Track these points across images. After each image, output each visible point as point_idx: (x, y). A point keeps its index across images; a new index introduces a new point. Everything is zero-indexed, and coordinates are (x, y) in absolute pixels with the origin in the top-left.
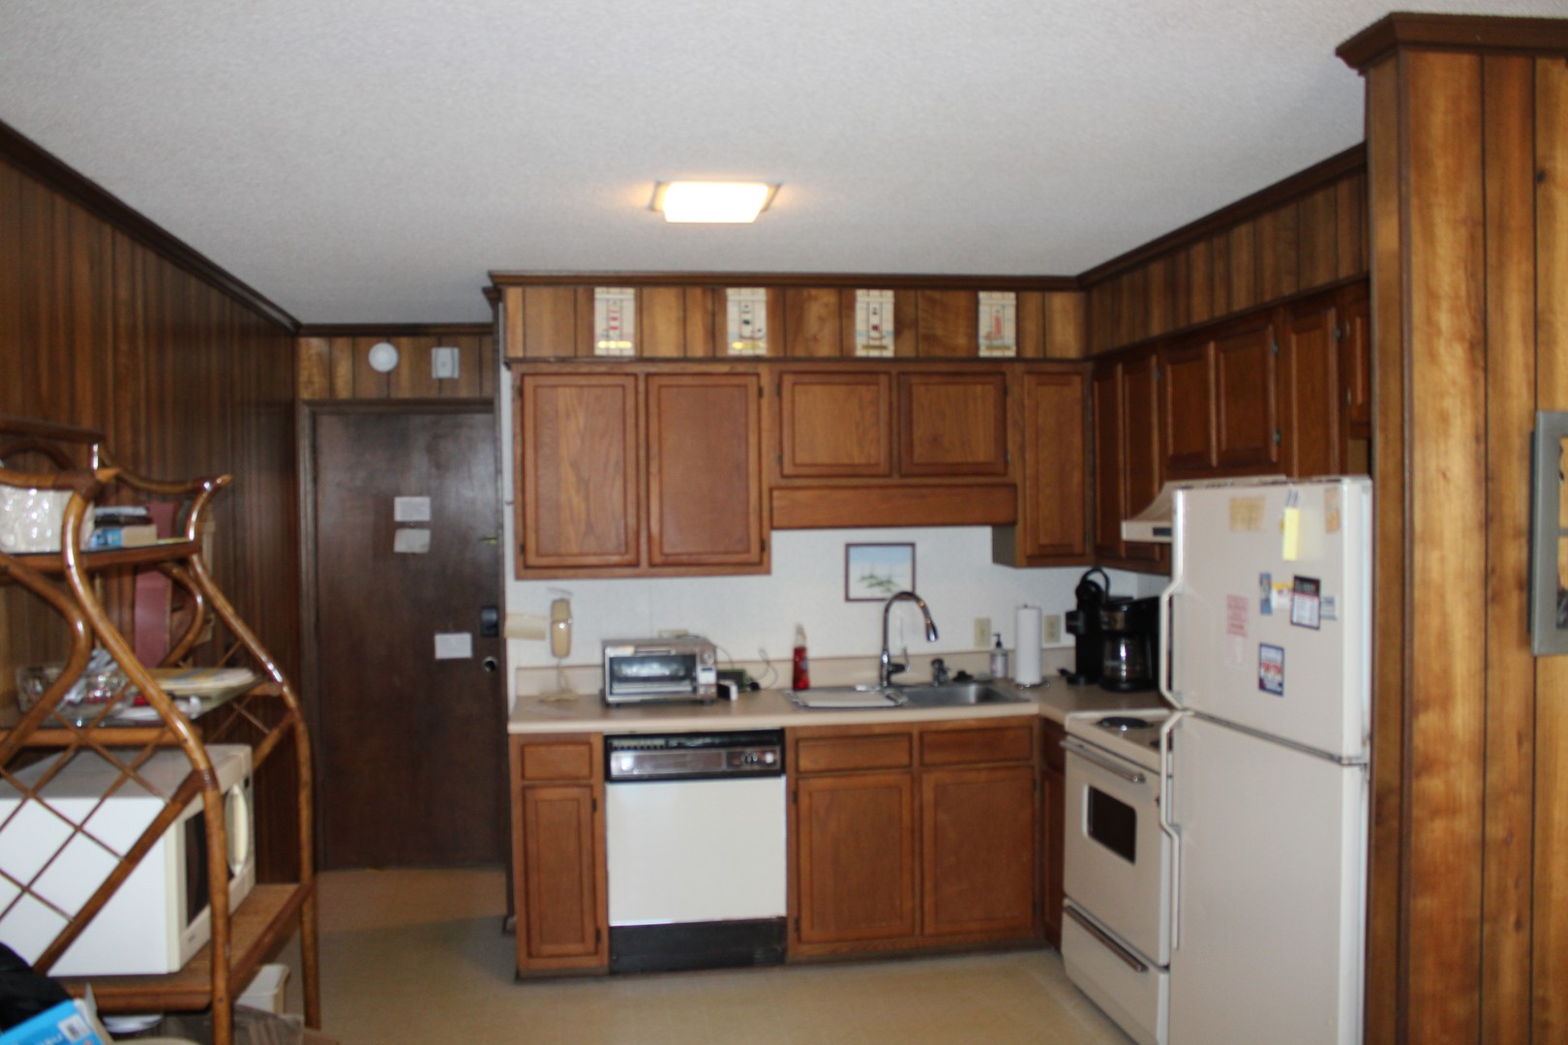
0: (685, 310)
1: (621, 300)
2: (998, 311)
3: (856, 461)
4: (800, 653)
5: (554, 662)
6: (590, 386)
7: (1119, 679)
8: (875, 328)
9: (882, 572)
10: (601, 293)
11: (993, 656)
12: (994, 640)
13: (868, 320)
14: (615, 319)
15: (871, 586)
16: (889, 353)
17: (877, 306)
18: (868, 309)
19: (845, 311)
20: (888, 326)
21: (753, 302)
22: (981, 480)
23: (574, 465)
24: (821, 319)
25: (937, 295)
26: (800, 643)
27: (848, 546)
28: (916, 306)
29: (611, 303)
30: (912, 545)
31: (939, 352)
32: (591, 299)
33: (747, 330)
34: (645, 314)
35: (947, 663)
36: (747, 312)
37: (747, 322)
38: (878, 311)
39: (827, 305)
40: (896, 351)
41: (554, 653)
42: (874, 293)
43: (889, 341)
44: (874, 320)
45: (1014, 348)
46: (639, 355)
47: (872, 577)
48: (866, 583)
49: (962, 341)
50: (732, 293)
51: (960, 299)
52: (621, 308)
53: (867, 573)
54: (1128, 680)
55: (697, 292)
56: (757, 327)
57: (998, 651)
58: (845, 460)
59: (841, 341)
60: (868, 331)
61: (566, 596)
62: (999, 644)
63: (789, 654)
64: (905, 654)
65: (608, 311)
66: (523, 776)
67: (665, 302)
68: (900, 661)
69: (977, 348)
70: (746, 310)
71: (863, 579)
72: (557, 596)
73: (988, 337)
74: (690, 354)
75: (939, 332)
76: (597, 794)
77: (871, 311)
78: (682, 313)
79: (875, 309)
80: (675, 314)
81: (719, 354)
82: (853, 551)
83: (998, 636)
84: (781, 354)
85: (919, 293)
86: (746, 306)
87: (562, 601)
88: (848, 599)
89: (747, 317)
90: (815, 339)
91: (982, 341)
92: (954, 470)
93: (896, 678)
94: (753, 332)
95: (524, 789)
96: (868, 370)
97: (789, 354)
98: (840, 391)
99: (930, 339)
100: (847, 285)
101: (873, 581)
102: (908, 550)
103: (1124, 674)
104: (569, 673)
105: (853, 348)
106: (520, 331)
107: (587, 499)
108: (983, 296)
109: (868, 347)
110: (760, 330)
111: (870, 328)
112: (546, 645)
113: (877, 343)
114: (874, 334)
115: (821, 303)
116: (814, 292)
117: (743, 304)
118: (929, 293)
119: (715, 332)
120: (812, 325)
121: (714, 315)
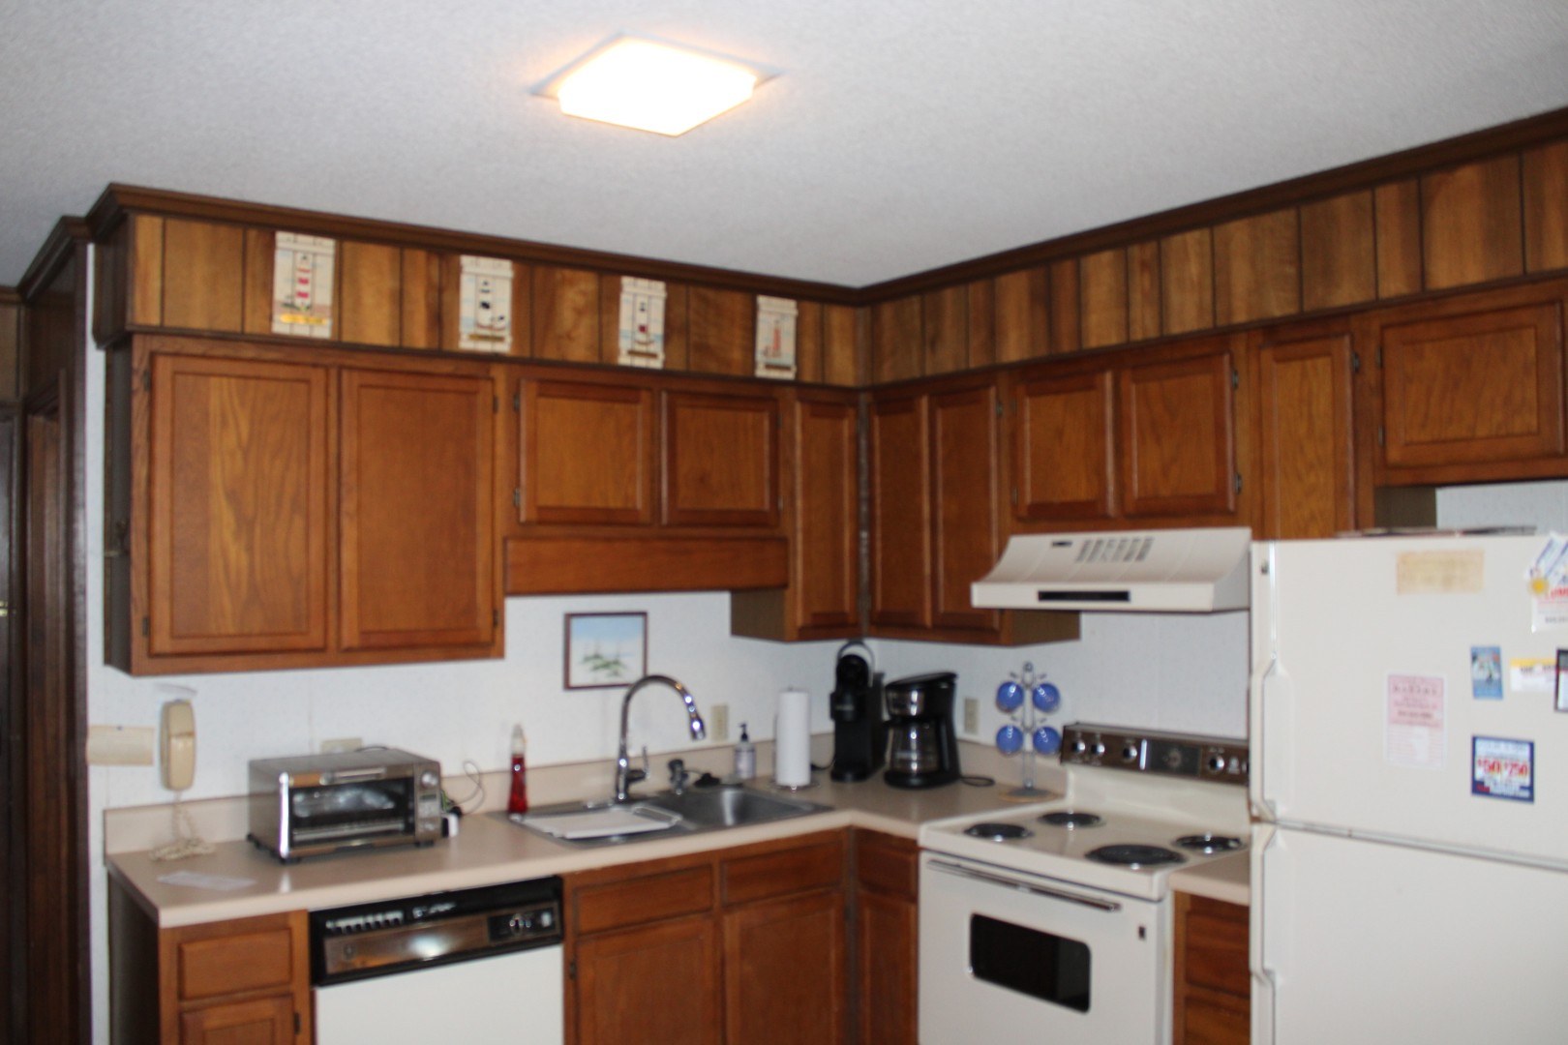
0: (402, 280)
1: (315, 254)
2: (777, 322)
3: (612, 504)
4: (518, 760)
5: (168, 796)
6: (258, 378)
7: (908, 774)
8: (643, 329)
9: (608, 650)
10: (283, 238)
11: (737, 752)
12: (739, 732)
13: (633, 318)
14: (304, 281)
15: (596, 668)
16: (656, 364)
17: (645, 300)
18: (634, 304)
19: (607, 304)
20: (657, 329)
21: (495, 277)
22: (751, 532)
23: (233, 497)
24: (579, 312)
25: (711, 294)
26: (518, 748)
27: (569, 617)
28: (688, 307)
29: (299, 256)
30: (644, 614)
31: (713, 367)
32: (270, 248)
33: (485, 317)
34: (346, 279)
35: (688, 765)
36: (487, 292)
37: (486, 306)
38: (646, 307)
39: (584, 294)
40: (665, 362)
41: (167, 783)
42: (643, 283)
43: (657, 347)
44: (642, 319)
45: (794, 369)
46: (336, 339)
47: (597, 657)
48: (590, 665)
49: (737, 355)
50: (467, 262)
51: (735, 301)
52: (314, 266)
53: (591, 652)
54: (920, 774)
55: (420, 256)
56: (498, 314)
57: (744, 746)
58: (599, 504)
59: (601, 340)
60: (633, 333)
61: (184, 696)
62: (744, 737)
63: (506, 764)
64: (645, 756)
65: (295, 269)
66: (181, 996)
67: (375, 264)
68: (637, 765)
69: (753, 365)
70: (486, 288)
71: (587, 659)
72: (171, 697)
73: (766, 353)
74: (407, 344)
75: (713, 342)
76: (303, 1009)
77: (638, 306)
78: (397, 284)
79: (643, 304)
80: (389, 283)
81: (447, 347)
82: (575, 623)
83: (744, 726)
84: (527, 354)
85: (692, 289)
86: (486, 284)
87: (179, 702)
88: (568, 686)
89: (486, 298)
90: (569, 337)
91: (760, 358)
92: (724, 520)
93: (636, 788)
94: (492, 319)
95: (180, 1015)
96: (628, 384)
97: (537, 355)
98: (591, 408)
99: (703, 349)
100: (610, 268)
101: (599, 662)
102: (639, 620)
103: (914, 767)
104: (192, 810)
105: (616, 352)
106: (155, 284)
107: (250, 549)
108: (763, 301)
109: (632, 353)
110: (502, 318)
111: (636, 328)
112: (153, 772)
113: (643, 349)
114: (641, 337)
115: (577, 291)
116: (568, 273)
117: (482, 280)
118: (702, 291)
119: (442, 317)
120: (566, 317)
121: (441, 290)
